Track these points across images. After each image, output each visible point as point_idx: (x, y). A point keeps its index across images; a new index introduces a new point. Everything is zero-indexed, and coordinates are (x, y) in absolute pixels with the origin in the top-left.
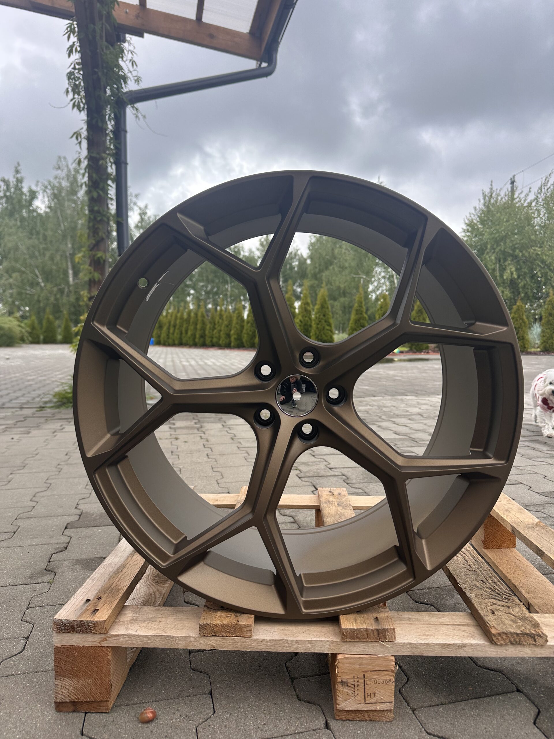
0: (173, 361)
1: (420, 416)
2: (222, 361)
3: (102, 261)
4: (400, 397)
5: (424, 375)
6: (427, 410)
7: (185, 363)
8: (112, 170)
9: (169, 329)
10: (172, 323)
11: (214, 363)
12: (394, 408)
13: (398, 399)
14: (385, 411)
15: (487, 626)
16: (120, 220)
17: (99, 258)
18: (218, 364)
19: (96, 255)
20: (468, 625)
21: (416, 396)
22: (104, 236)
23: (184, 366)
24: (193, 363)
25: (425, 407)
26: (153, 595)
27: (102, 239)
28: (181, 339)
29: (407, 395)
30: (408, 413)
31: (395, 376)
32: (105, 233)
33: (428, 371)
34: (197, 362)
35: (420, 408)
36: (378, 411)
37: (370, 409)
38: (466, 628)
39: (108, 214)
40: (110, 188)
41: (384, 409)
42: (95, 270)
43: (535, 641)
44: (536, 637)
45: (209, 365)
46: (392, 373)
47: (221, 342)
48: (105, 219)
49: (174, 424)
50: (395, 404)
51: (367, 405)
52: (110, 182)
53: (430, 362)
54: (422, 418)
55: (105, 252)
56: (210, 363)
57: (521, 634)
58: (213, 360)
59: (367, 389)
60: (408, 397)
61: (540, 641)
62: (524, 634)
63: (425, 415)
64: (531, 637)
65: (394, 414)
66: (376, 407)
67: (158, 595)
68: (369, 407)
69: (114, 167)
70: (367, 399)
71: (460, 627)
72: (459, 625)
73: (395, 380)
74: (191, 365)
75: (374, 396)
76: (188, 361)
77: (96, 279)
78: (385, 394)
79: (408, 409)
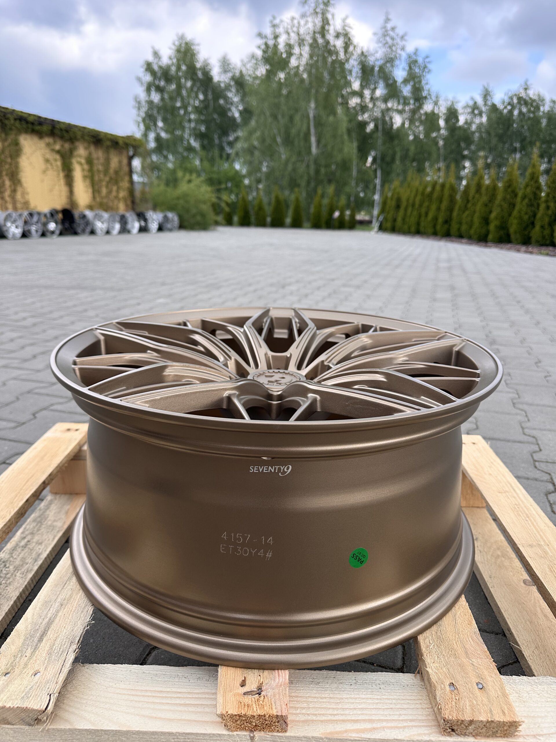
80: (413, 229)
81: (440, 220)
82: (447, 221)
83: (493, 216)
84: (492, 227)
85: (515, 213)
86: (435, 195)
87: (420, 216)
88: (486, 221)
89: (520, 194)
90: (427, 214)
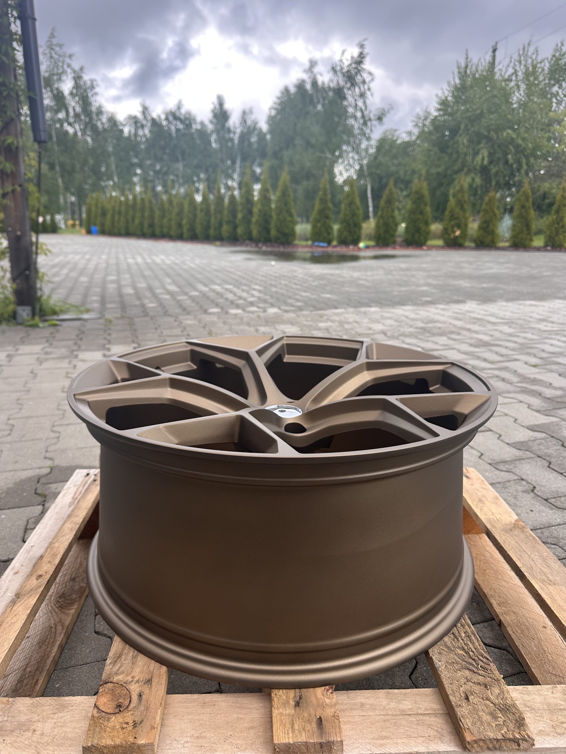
0: (117, 258)
1: (382, 335)
2: (172, 258)
3: (14, 148)
4: (363, 309)
5: (390, 277)
6: (391, 326)
7: (131, 261)
8: (16, 27)
9: (113, 216)
10: (117, 209)
11: (163, 260)
12: (356, 324)
13: (360, 312)
14: (346, 330)
15: (460, 726)
16: (32, 95)
17: (9, 145)
18: (168, 262)
19: (5, 140)
20: (435, 715)
21: (381, 308)
22: (13, 116)
23: (128, 265)
24: (139, 260)
25: (389, 322)
26: (53, 630)
27: (12, 120)
28: (127, 228)
29: (370, 306)
30: (371, 332)
31: (359, 279)
32: (14, 112)
33: (395, 273)
34: (144, 259)
35: (384, 324)
36: (339, 329)
37: (331, 326)
38: (433, 719)
39: (17, 88)
40: (16, 52)
41: (347, 326)
42: (6, 160)
43: (519, 745)
44: (520, 742)
45: (157, 264)
46: (356, 274)
47: (172, 233)
48: (14, 95)
49: (109, 350)
50: (357, 318)
51: (328, 320)
52: (15, 44)
53: (396, 260)
54: (386, 338)
55: (16, 136)
56: (158, 260)
57: (502, 739)
58: (163, 257)
59: (328, 299)
60: (373, 309)
61: (523, 745)
62: (505, 739)
63: (389, 334)
64: (514, 741)
65: (356, 332)
66: (337, 324)
67: (59, 628)
68: (329, 324)
69: (18, 22)
70: (329, 312)
71: (424, 718)
72: (424, 714)
73: (358, 285)
74: (137, 264)
75: (336, 308)
76: (134, 258)
77: (9, 171)
78: (348, 305)
79: (371, 325)
80: (123, 231)
81: (146, 225)
82: (151, 225)
83: (184, 222)
84: (185, 229)
85: (198, 221)
86: (138, 206)
87: (127, 222)
88: (180, 225)
89: (199, 208)
90: (133, 220)
